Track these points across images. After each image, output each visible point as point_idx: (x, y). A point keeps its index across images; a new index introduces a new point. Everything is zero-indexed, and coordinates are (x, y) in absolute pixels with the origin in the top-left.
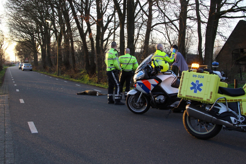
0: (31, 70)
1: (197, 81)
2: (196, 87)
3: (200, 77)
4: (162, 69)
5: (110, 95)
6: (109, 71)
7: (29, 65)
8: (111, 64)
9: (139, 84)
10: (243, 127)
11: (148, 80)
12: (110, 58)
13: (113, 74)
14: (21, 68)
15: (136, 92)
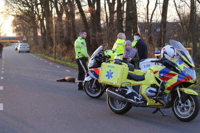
0: (28, 52)
1: (110, 70)
2: (109, 75)
3: (112, 67)
4: (110, 58)
5: (80, 81)
6: (77, 59)
7: (26, 45)
8: (79, 52)
9: (92, 71)
10: (141, 103)
11: (98, 68)
12: (77, 46)
13: (81, 61)
14: (17, 49)
15: (91, 79)
